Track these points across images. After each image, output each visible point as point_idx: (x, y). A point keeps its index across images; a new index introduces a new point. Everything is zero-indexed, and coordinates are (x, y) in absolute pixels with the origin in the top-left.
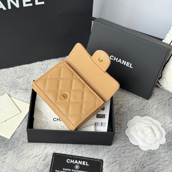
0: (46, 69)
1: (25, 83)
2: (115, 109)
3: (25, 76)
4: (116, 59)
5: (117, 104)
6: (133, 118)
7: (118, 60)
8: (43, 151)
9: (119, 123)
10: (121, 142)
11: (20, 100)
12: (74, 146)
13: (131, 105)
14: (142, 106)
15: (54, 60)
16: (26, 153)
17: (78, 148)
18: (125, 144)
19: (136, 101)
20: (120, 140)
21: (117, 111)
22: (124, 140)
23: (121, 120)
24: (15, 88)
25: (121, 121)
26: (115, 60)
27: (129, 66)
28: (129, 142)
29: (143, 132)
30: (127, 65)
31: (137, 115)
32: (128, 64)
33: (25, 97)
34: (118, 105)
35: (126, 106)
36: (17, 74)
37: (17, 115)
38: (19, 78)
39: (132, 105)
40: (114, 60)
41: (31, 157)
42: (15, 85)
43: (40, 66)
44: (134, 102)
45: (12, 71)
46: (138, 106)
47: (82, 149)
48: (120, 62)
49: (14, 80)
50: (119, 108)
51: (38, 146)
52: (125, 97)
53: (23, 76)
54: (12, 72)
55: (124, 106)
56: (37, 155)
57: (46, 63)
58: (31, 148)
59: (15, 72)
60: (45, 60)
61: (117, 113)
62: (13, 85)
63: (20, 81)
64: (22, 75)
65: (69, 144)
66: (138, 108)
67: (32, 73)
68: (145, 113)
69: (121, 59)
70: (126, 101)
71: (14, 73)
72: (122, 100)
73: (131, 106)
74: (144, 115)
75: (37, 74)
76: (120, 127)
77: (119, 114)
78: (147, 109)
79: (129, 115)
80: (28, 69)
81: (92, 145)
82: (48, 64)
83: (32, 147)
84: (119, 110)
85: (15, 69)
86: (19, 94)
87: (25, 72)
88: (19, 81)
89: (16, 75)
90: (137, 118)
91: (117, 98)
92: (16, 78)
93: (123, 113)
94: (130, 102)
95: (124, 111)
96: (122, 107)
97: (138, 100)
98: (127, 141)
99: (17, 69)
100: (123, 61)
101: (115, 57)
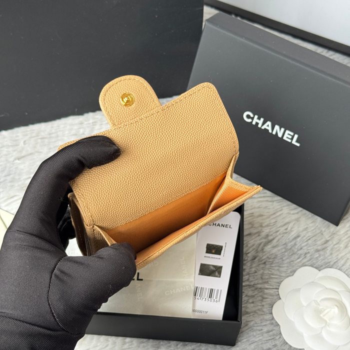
2: (250, 247)
3: (37, 154)
4: (258, 121)
5: (259, 233)
6: (295, 271)
7: (263, 124)
9: (259, 286)
13: (294, 236)
14: (319, 243)
18: (269, 345)
19: (306, 227)
20: (259, 332)
23: (265, 279)
24: (9, 184)
25: (264, 281)
26: (257, 124)
27: (290, 141)
29: (318, 313)
31: (306, 266)
32: (289, 134)
34: (259, 235)
35: (278, 241)
36: (16, 147)
38: (22, 160)
39: (295, 238)
40: (254, 123)
43: (76, 127)
44: (301, 229)
45: (6, 140)
46: (310, 242)
48: (270, 129)
49: (8, 165)
50: (262, 245)
52: (280, 215)
53: (31, 154)
54: (5, 143)
55: (273, 239)
57: (91, 121)
59: (14, 143)
60: (87, 112)
61: (257, 259)
62: (6, 176)
63: (24, 166)
64: (30, 150)
65: (128, 339)
66: (310, 246)
68: (326, 261)
69: (270, 121)
70: (282, 226)
71: (12, 146)
72: (270, 224)
73: (293, 240)
76: (261, 296)
77: (260, 260)
78: (332, 249)
79: (286, 265)
80: (45, 136)
81: (187, 343)
82: (95, 122)
84: (262, 250)
85: (14, 135)
87: (36, 144)
88: (22, 167)
89: (14, 151)
90: (306, 273)
92: (15, 159)
93: (270, 259)
94: (292, 228)
95: (272, 254)
96: (270, 244)
97: (311, 225)
98: (275, 336)
99: (17, 136)
100: (277, 127)
101: (256, 117)
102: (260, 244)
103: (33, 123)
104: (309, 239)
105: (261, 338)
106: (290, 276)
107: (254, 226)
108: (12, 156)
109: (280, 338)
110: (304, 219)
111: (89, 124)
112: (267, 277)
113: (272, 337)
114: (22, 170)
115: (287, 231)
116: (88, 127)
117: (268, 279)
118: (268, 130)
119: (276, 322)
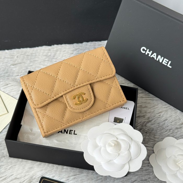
0: (54, 56)
1: (21, 73)
2: (139, 123)
3: (23, 64)
4: (149, 53)
5: (144, 116)
6: (163, 139)
7: (152, 54)
8: (27, 172)
10: (141, 174)
11: (11, 95)
12: (73, 171)
14: (178, 124)
15: (66, 46)
16: (3, 173)
17: (78, 174)
18: (146, 177)
19: (171, 115)
21: (142, 126)
22: (146, 170)
23: (146, 141)
24: (6, 78)
26: (148, 54)
27: (166, 65)
28: (153, 175)
30: (163, 63)
31: (170, 136)
32: (166, 61)
33: (18, 93)
34: (144, 117)
35: (155, 121)
36: (12, 59)
37: (2, 116)
38: (15, 66)
40: (146, 54)
41: (9, 180)
42: (7, 74)
43: (46, 52)
44: (168, 116)
45: (7, 54)
46: (173, 123)
47: (82, 177)
48: (155, 57)
49: (7, 68)
50: (145, 123)
51: (21, 164)
52: (157, 108)
53: (20, 63)
54: (7, 56)
55: (152, 120)
56: (18, 177)
57: (55, 49)
58: (10, 166)
59: (12, 57)
60: (54, 45)
61: (142, 130)
62: (5, 73)
63: (16, 69)
64: (20, 61)
65: (65, 167)
66: (173, 125)
67: (33, 61)
69: (156, 53)
70: (157, 114)
71: (10, 58)
72: (151, 112)
73: (163, 121)
74: (180, 138)
75: (40, 63)
79: (158, 135)
80: (29, 55)
82: (58, 50)
83: (13, 165)
84: (145, 125)
85: (12, 53)
86: (11, 87)
87: (24, 58)
88: (14, 69)
89: (11, 61)
90: (169, 140)
91: (144, 107)
92: (11, 65)
93: (149, 130)
94: (163, 115)
95: (151, 128)
96: (150, 122)
97: (174, 114)
98: (150, 173)
99: (13, 53)
100: (159, 57)
101: (148, 50)
102: (144, 122)
103: (23, 47)
104: (173, 122)
105: (141, 173)
106: (161, 141)
107: (142, 112)
108: (10, 63)
109: (153, 174)
110: (170, 111)
111: (54, 51)
112: (147, 140)
113: (148, 173)
114: (14, 71)
115: (160, 116)
116: (53, 52)
117: (147, 141)
118: (154, 58)
119: (151, 165)
